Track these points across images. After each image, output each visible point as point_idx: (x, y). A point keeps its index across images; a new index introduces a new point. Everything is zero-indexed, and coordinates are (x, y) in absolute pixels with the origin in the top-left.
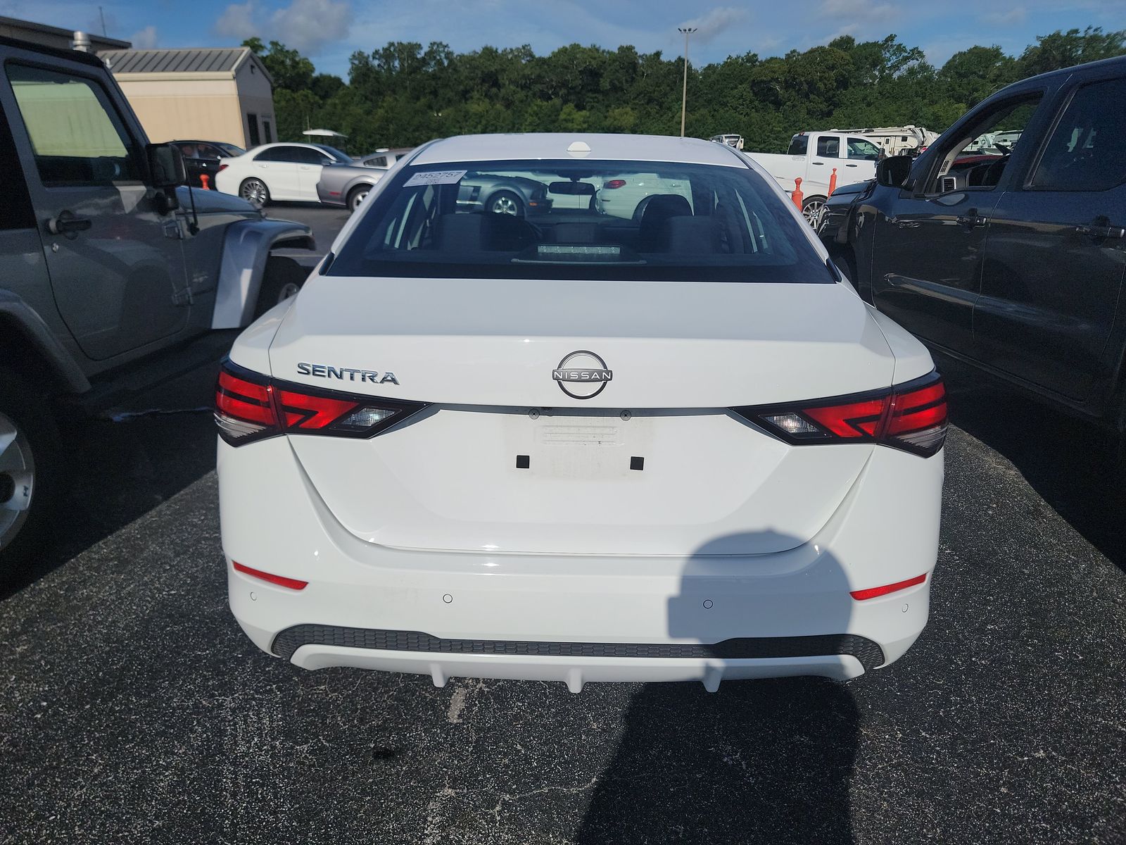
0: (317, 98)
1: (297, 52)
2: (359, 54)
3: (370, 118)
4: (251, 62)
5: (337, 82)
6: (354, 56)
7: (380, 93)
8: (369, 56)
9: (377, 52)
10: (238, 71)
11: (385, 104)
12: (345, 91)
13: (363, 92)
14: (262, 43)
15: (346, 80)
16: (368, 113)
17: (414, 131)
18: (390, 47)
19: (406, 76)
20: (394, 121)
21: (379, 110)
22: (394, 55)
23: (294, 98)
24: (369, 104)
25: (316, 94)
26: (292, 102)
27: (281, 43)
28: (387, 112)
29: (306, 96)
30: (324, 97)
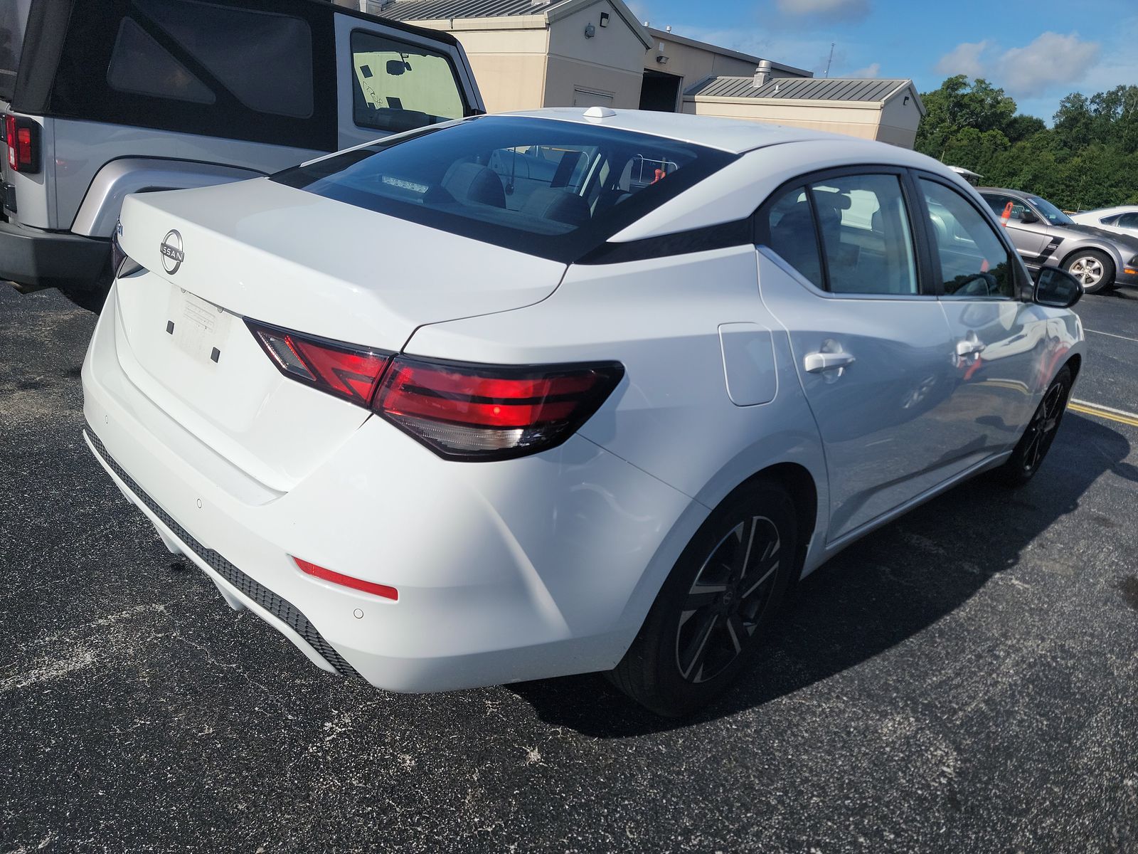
0: (1006, 139)
1: (1003, 91)
2: (1075, 97)
3: (1060, 166)
4: (907, 94)
5: (1039, 125)
6: (1068, 98)
7: (1085, 141)
8: (1087, 99)
9: (1099, 96)
10: (887, 102)
11: (1084, 153)
12: (1042, 135)
13: (1063, 138)
14: (967, 80)
15: (1050, 125)
16: (1062, 160)
17: (1111, 186)
18: (1118, 91)
19: (1126, 125)
20: (1089, 173)
21: (1076, 158)
22: (1120, 100)
23: (979, 138)
24: (1067, 150)
25: (1006, 136)
26: (975, 142)
27: (987, 82)
28: (1084, 162)
29: (995, 137)
30: (1013, 140)
